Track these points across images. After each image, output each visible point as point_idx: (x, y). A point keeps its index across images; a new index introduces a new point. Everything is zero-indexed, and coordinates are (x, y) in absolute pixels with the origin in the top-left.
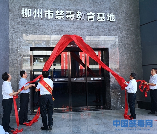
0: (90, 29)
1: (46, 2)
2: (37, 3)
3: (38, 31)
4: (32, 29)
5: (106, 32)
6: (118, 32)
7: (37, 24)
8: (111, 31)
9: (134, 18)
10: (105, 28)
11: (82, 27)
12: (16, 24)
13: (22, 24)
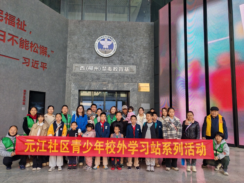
0: (118, 78)
1: (90, 61)
2: (84, 62)
3: (84, 79)
4: (80, 78)
5: (130, 80)
6: (137, 80)
7: (83, 75)
8: (133, 79)
9: (150, 70)
10: (129, 77)
11: (113, 77)
12: (70, 75)
13: (74, 75)
